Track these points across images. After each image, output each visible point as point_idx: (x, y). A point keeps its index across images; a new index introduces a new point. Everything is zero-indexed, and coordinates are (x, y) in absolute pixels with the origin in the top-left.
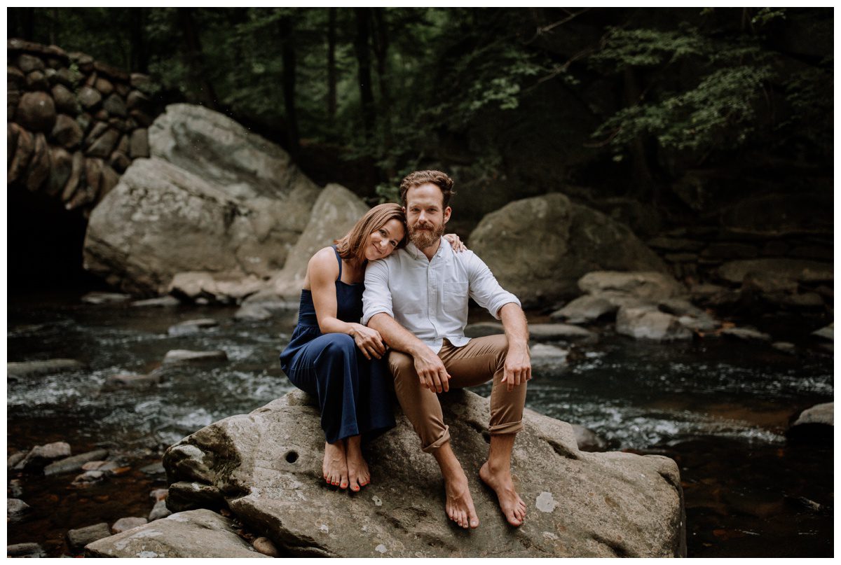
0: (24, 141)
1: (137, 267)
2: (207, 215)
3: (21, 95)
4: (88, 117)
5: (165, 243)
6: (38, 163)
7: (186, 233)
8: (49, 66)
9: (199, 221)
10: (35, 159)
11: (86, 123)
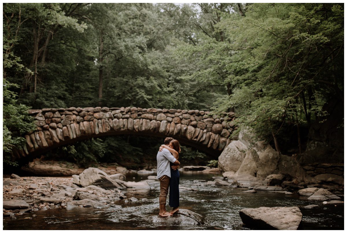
0: (213, 137)
1: (225, 169)
2: (240, 156)
3: (213, 125)
4: (232, 129)
5: (230, 163)
6: (215, 142)
7: (235, 161)
8: (221, 117)
9: (238, 158)
10: (215, 141)
11: (230, 131)
